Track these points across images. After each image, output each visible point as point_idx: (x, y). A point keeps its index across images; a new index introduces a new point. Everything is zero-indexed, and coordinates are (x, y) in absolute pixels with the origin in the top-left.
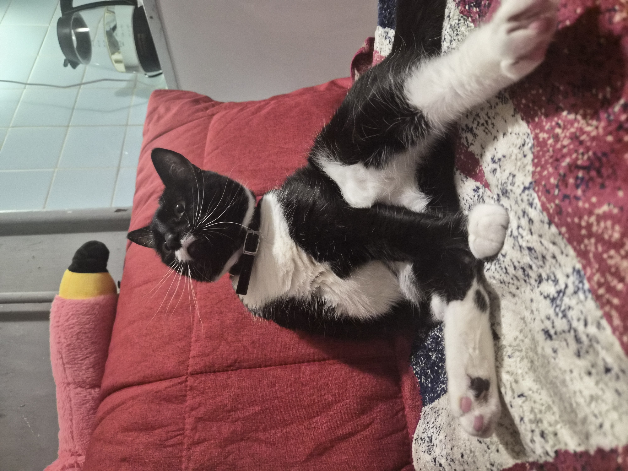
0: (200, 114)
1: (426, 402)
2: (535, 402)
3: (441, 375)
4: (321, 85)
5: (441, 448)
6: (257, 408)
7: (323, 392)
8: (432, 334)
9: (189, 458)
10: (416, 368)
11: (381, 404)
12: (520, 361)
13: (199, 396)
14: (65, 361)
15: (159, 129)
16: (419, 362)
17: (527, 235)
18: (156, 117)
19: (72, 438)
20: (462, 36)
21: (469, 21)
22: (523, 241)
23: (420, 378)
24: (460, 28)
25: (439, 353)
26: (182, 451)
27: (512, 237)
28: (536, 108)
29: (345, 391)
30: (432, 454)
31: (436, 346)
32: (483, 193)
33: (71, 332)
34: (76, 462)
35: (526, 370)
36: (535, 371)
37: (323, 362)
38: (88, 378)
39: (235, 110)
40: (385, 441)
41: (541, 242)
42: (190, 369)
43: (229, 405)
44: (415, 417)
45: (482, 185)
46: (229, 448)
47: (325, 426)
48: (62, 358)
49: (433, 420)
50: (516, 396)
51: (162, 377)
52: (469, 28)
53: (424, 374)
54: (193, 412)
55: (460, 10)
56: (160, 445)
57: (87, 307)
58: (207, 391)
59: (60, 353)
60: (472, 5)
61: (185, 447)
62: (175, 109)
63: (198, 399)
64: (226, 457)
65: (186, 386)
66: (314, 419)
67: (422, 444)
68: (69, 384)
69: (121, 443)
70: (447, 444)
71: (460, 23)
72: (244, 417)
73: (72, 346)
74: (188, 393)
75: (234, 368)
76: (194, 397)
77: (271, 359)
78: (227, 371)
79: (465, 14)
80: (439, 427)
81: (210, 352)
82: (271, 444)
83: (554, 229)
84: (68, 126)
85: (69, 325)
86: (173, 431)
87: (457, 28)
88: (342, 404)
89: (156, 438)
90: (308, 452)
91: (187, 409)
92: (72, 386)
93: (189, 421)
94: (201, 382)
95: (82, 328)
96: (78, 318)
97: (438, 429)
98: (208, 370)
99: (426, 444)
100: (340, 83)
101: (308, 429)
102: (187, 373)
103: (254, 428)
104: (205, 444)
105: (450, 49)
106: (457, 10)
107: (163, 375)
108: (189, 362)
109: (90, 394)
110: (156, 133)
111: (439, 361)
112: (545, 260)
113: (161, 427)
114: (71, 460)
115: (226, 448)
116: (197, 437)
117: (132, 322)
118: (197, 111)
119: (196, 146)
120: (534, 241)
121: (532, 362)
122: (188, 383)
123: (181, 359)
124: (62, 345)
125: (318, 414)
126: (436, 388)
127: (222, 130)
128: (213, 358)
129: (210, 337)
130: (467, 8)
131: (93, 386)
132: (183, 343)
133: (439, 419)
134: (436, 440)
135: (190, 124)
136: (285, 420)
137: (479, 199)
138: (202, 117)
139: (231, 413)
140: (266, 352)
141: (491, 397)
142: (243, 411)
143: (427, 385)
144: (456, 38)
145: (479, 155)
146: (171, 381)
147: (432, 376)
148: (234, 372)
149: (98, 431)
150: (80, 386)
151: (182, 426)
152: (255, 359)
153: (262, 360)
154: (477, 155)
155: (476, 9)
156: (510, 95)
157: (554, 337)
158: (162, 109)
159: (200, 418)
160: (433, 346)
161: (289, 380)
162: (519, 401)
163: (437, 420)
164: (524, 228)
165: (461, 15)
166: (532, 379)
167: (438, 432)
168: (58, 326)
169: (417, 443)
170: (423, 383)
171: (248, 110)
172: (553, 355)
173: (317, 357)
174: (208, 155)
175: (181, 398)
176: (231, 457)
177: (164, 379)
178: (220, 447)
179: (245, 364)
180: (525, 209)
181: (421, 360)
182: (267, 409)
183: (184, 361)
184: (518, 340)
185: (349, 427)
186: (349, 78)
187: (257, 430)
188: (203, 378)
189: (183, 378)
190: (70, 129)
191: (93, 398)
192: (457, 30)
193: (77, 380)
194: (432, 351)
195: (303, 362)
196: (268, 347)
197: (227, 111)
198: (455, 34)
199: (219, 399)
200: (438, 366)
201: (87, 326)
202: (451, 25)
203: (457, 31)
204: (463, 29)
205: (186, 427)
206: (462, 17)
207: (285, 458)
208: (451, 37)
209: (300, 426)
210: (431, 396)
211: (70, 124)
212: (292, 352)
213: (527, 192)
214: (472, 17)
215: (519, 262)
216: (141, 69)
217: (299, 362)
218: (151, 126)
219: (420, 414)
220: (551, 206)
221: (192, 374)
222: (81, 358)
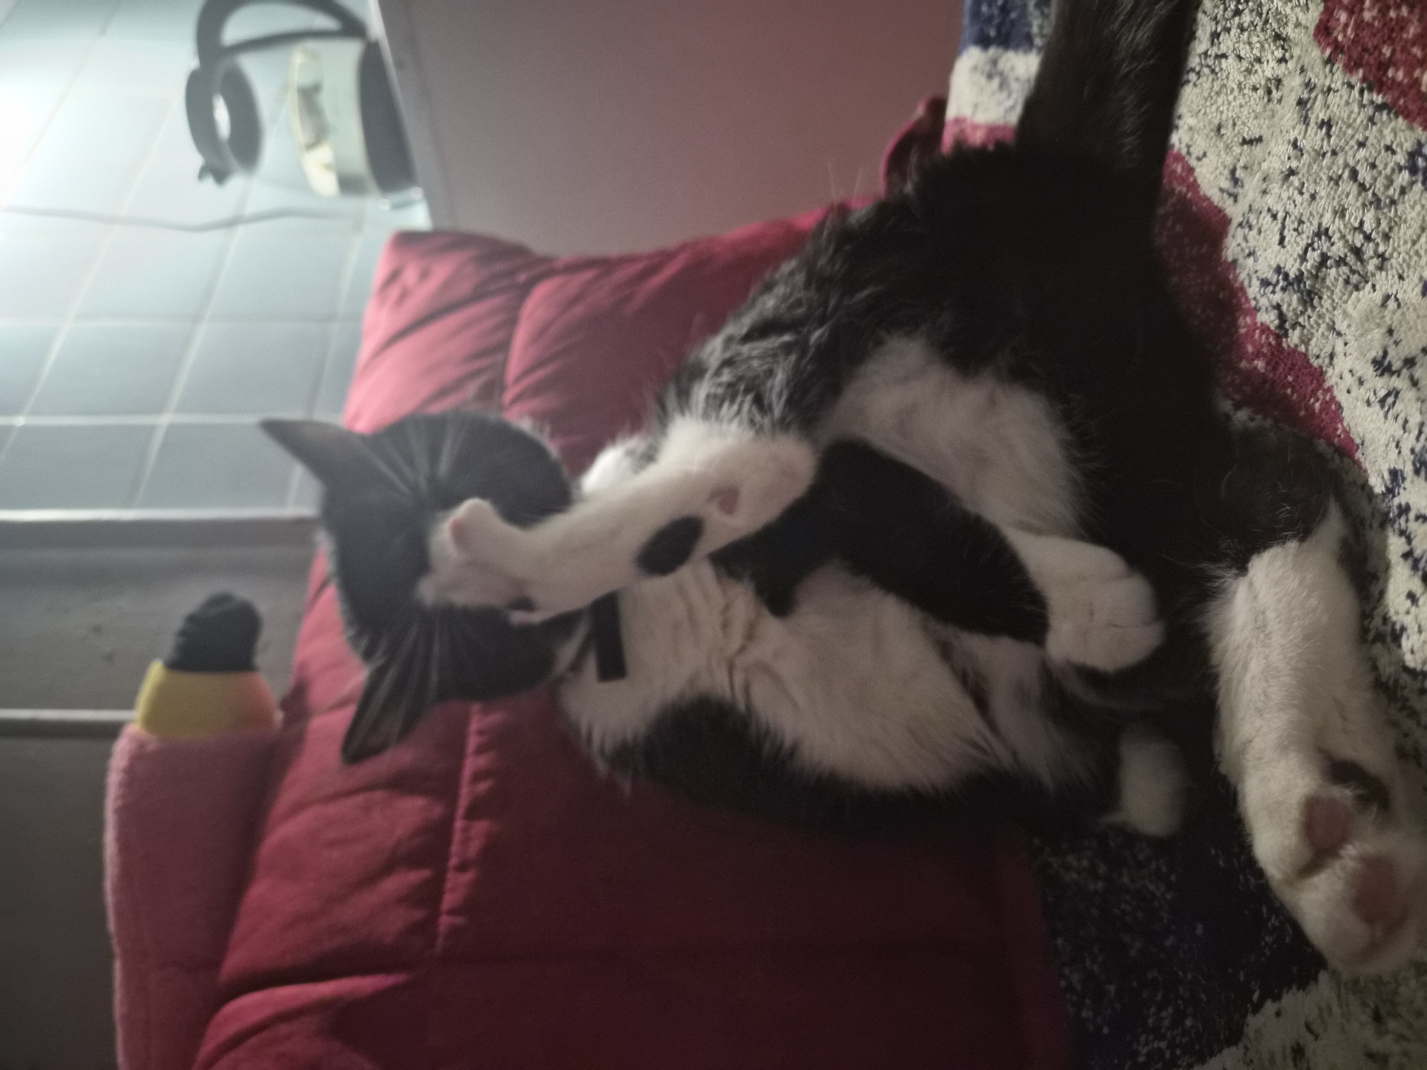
10: (1072, 973)
15: (405, 318)
16: (1084, 959)
18: (396, 293)
23: (1079, 1004)
39: (589, 275)
42: (440, 945)
108: (437, 927)
110: (393, 330)
118: (496, 278)
145: (1324, 354)
147: (1118, 1006)
158: (410, 275)
170: (1086, 1021)
171: (619, 274)
181: (1091, 953)
197: (569, 277)
216: (371, 184)
218: (384, 314)
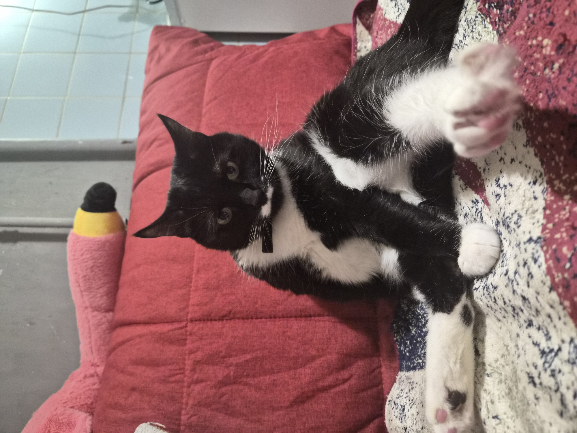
0: (200, 58)
1: (403, 368)
2: (508, 428)
3: (418, 349)
4: (321, 31)
5: (413, 422)
6: (248, 357)
7: (307, 347)
8: (414, 310)
9: (189, 395)
10: (397, 336)
11: (359, 361)
12: (499, 382)
13: (197, 341)
14: (83, 289)
15: (160, 71)
16: (400, 332)
17: (524, 285)
18: (156, 57)
19: (92, 352)
20: (477, 34)
21: (487, 22)
22: (518, 288)
23: (400, 346)
24: (477, 25)
25: (419, 329)
26: (182, 387)
27: (507, 277)
28: (554, 152)
29: (328, 347)
30: (403, 423)
31: (417, 322)
32: (482, 208)
33: (86, 266)
34: (96, 372)
35: (503, 394)
36: (512, 399)
37: (309, 318)
38: (102, 304)
39: (234, 56)
40: (361, 395)
41: (537, 298)
42: (190, 316)
43: (224, 352)
44: (391, 377)
45: (481, 200)
46: (223, 389)
47: (308, 378)
48: (79, 286)
49: (407, 390)
50: (491, 417)
51: (165, 321)
52: (486, 29)
53: (404, 343)
54: (192, 356)
55: (479, 7)
56: (164, 380)
57: (98, 245)
58: (204, 337)
59: (78, 282)
60: (493, 5)
61: (186, 384)
62: (175, 49)
63: (196, 344)
64: (221, 397)
65: (186, 331)
66: (299, 370)
67: (395, 408)
68: (86, 308)
69: (132, 374)
70: (419, 422)
71: (477, 21)
72: (237, 364)
73: (87, 278)
74: (188, 337)
75: (228, 318)
76: (193, 342)
77: (262, 312)
78: (222, 320)
79: (484, 13)
80: (412, 400)
81: (207, 302)
82: (260, 389)
83: (554, 296)
84: (75, 53)
85: (84, 259)
86: (175, 370)
87: (473, 25)
88: (324, 359)
89: (160, 374)
90: (292, 399)
91: (187, 352)
92: (89, 310)
93: (189, 363)
94: (199, 329)
95: (94, 262)
96: (91, 253)
97: (411, 401)
98: (205, 318)
99: (398, 410)
100: (341, 29)
101: (293, 378)
102: (187, 320)
103: (245, 374)
104: (203, 384)
105: (462, 44)
106: (475, 5)
107: (166, 319)
108: (188, 310)
109: (105, 317)
110: (157, 75)
111: (418, 336)
112: (538, 313)
113: (164, 365)
114: (91, 371)
115: (221, 390)
116: (195, 377)
117: (138, 266)
118: (198, 54)
119: (196, 94)
120: (530, 294)
121: (510, 389)
122: (188, 329)
123: (182, 306)
124: (79, 276)
125: (302, 366)
126: (413, 359)
127: (220, 78)
128: (210, 308)
129: (207, 288)
130: (487, 6)
131: (108, 311)
132: (183, 291)
133: (413, 392)
134: (408, 411)
135: (189, 69)
136: (272, 369)
137: (477, 212)
138: (201, 62)
139: (225, 359)
140: (257, 306)
141: (466, 410)
142: (236, 358)
143: (405, 353)
144: (471, 34)
145: (482, 168)
146: (173, 325)
147: (410, 348)
148: (228, 321)
149: (112, 357)
150: (97, 310)
151: (182, 366)
152: (247, 311)
153: (253, 312)
154: (480, 168)
155: (497, 10)
156: (524, 123)
157: (538, 386)
158: (162, 49)
159: (198, 361)
160: (413, 321)
161: (277, 333)
162: (494, 422)
163: (411, 392)
164: (522, 277)
165: (479, 12)
166: (508, 404)
167: (411, 405)
168: (75, 259)
169: (390, 404)
170: (402, 351)
171: (246, 57)
172: (535, 401)
173: (303, 313)
174: (207, 104)
175: (182, 342)
176: (224, 399)
177: (168, 322)
178: (215, 388)
179: (238, 316)
180: (527, 260)
181: (402, 330)
182: (258, 358)
183: (184, 309)
184: (498, 363)
185: (330, 380)
186: (350, 25)
187: (248, 376)
188: (201, 325)
189: (184, 323)
190: (77, 56)
191: (108, 320)
192: (473, 26)
193: (94, 305)
194: (412, 326)
195: (291, 317)
196: (259, 302)
197: (226, 57)
198: (469, 30)
199: (214, 346)
200: (416, 340)
201: (100, 261)
202: (467, 19)
203: (473, 28)
204: (479, 28)
205: (186, 367)
206: (479, 14)
207: (272, 402)
208: (466, 32)
209: (286, 376)
210: (408, 365)
211: (77, 51)
212: (281, 307)
213: (533, 245)
214: (490, 18)
215: (510, 301)
217: (287, 317)
218: (152, 65)
219: (397, 377)
220: (558, 277)
221: (191, 321)
222: (96, 288)
